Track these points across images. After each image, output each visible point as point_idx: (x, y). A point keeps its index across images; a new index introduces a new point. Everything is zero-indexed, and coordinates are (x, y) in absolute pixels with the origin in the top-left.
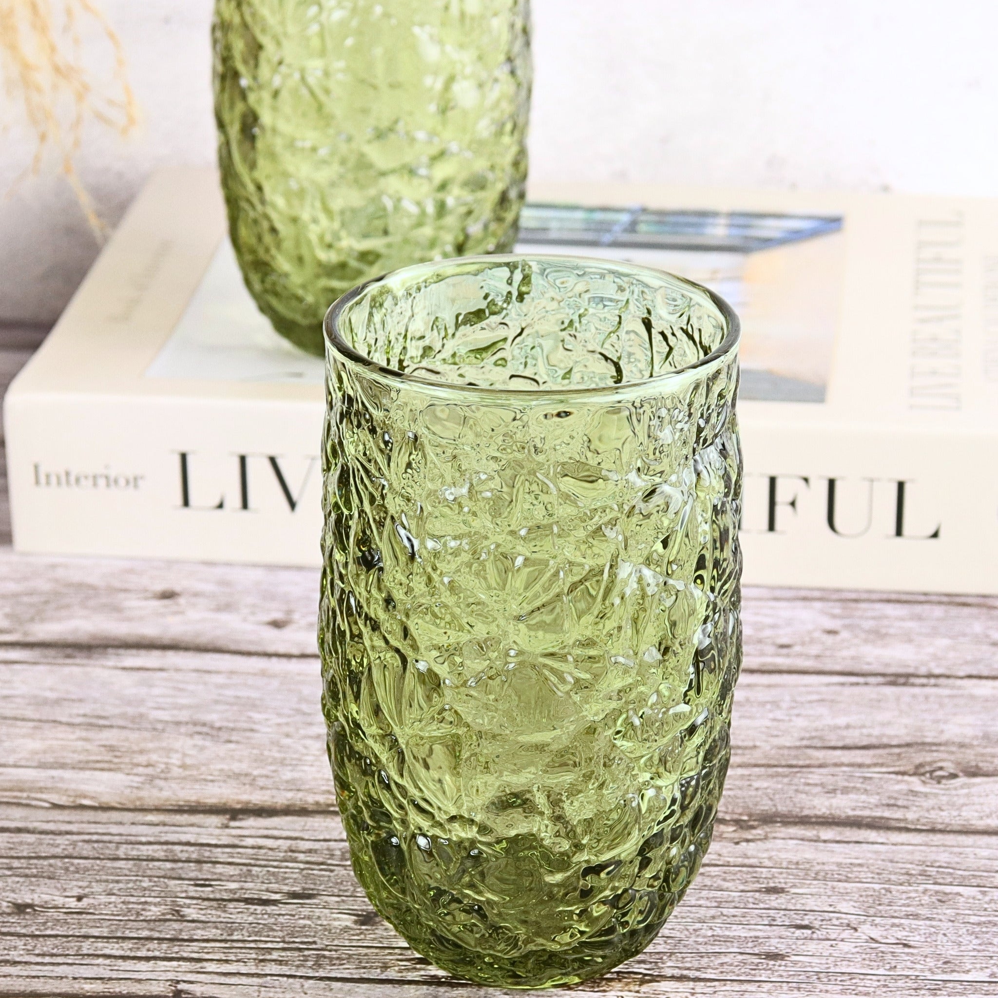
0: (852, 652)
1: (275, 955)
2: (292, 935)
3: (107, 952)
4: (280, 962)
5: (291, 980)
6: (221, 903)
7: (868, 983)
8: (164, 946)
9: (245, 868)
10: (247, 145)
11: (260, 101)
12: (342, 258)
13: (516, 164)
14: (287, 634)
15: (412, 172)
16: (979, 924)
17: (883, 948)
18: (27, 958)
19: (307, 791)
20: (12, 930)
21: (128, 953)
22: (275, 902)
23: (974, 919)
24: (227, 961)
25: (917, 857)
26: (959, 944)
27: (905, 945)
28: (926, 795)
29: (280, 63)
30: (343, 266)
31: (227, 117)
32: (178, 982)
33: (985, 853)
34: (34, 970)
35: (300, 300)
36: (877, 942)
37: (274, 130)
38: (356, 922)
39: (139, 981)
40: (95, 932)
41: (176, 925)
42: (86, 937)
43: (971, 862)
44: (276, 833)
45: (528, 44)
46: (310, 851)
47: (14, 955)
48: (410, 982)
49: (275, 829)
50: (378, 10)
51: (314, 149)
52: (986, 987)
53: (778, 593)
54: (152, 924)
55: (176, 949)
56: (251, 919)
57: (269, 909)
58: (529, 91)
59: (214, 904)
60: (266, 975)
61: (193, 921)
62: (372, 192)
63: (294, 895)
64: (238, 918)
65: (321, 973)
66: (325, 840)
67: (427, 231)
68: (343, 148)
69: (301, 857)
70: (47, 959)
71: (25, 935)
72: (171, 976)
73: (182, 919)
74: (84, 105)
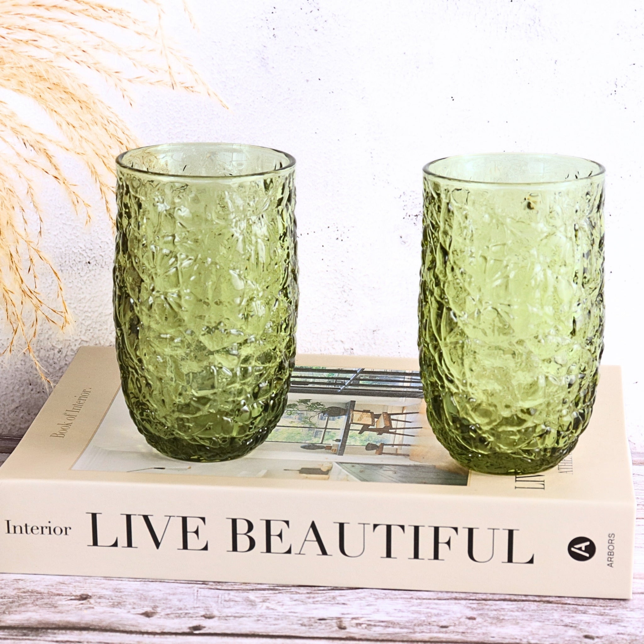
0: (483, 630)
12: (187, 401)
13: (288, 347)
14: (153, 620)
15: (228, 352)
30: (188, 405)
31: (122, 321)
35: (163, 425)
37: (149, 328)
45: (295, 279)
50: (209, 260)
51: (172, 339)
53: (440, 595)
58: (296, 306)
62: (205, 363)
67: (237, 386)
68: (189, 338)
74: (39, 312)
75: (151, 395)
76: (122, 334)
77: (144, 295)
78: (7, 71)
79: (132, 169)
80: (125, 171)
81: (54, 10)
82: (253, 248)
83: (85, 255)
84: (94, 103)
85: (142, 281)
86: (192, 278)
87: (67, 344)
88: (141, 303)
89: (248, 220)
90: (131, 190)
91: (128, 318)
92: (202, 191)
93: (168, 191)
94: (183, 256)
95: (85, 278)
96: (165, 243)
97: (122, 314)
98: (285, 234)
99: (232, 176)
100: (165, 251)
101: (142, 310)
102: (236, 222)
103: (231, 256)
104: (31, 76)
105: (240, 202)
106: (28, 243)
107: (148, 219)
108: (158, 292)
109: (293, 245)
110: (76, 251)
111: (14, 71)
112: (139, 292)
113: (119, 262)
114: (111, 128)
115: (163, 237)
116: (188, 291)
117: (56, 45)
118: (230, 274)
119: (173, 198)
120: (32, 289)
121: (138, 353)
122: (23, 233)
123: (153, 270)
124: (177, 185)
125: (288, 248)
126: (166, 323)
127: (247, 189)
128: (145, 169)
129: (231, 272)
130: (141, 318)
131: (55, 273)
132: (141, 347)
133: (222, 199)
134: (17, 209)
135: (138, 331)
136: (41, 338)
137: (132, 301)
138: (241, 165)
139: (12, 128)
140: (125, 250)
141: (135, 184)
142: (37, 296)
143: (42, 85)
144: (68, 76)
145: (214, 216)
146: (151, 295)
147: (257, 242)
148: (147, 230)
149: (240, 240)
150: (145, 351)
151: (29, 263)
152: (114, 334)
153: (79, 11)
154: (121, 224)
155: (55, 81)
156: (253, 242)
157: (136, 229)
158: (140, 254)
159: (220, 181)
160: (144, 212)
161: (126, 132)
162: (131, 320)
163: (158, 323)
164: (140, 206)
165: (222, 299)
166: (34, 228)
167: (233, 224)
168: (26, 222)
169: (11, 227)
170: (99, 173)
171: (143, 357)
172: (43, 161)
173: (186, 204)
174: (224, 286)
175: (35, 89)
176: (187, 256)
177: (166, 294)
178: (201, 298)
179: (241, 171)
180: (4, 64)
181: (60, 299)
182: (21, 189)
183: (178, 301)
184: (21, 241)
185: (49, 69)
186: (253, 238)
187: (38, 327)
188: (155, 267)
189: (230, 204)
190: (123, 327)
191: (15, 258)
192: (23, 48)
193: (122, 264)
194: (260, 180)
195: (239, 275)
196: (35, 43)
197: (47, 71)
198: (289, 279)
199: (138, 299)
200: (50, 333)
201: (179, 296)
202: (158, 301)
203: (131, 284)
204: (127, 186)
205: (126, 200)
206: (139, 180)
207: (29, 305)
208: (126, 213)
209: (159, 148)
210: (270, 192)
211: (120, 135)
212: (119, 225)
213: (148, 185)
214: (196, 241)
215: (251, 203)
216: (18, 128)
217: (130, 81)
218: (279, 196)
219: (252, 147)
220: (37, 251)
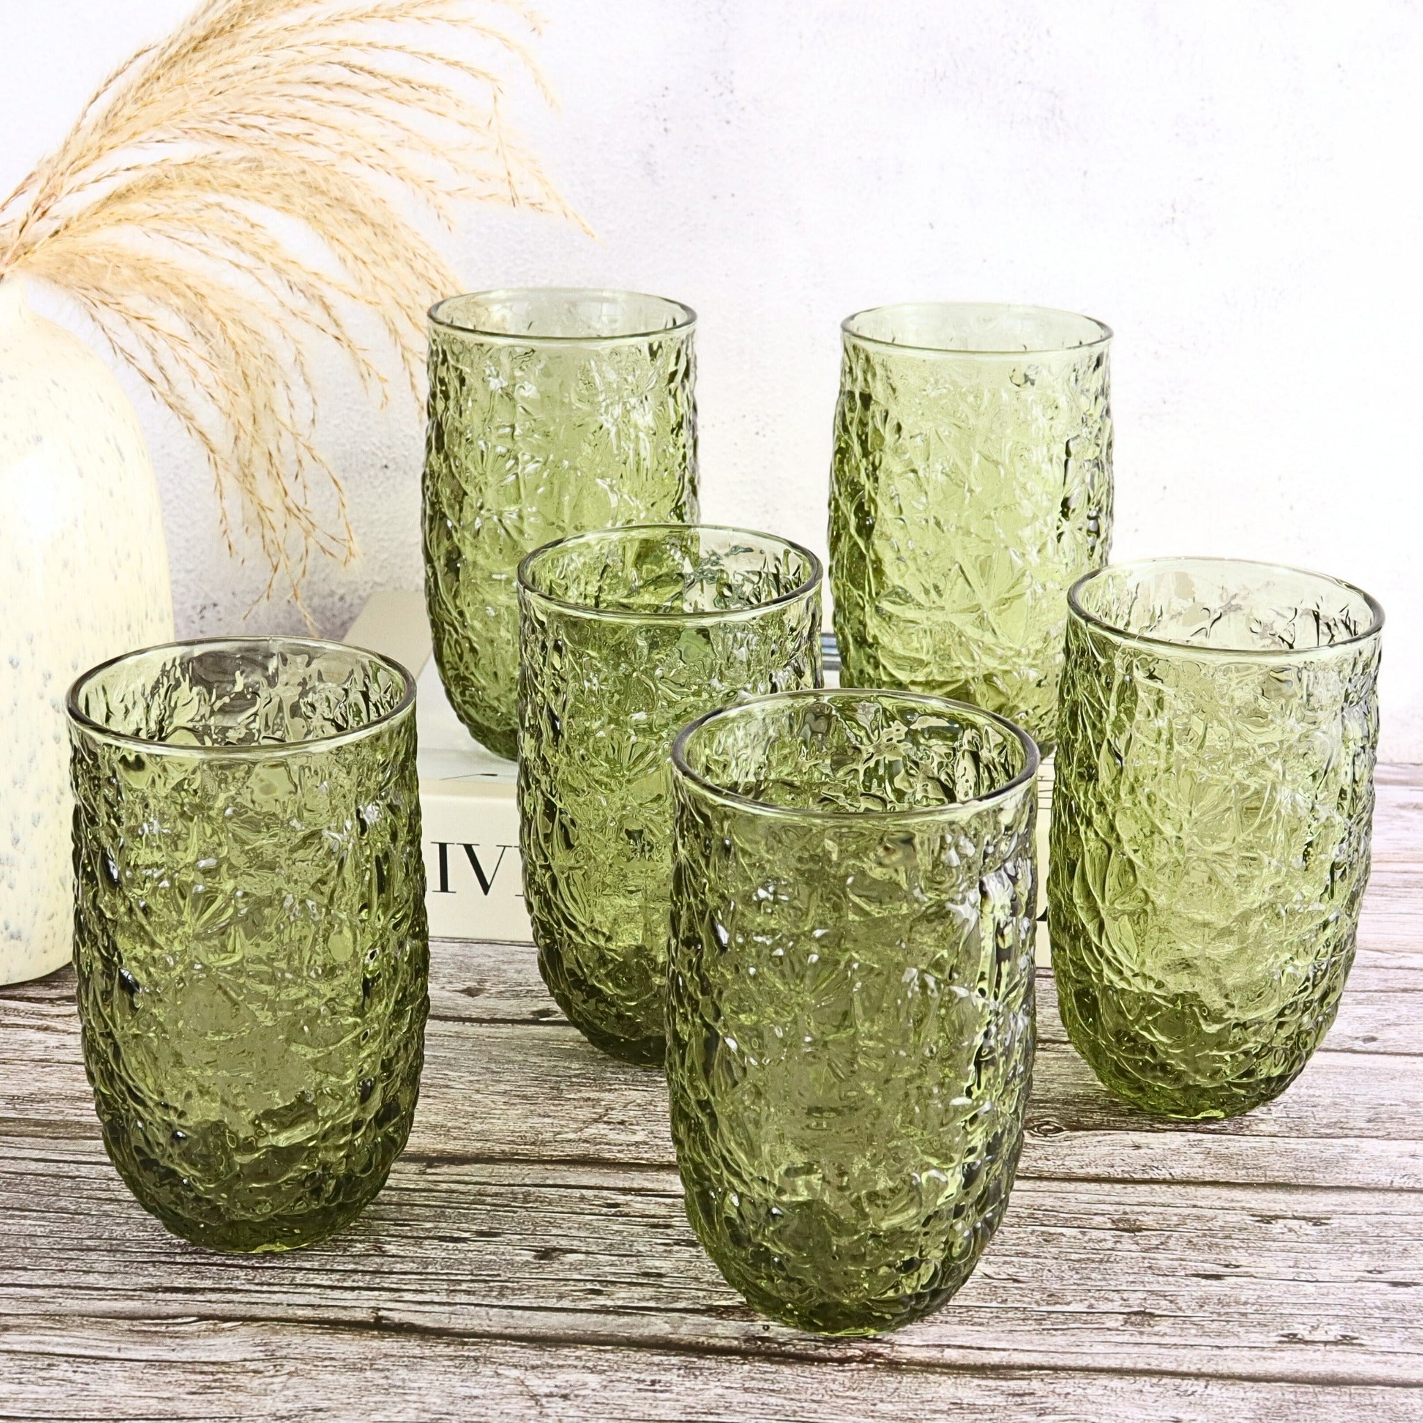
1: (464, 1286)
2: (479, 1268)
3: (317, 1282)
4: (468, 1292)
5: (478, 1308)
6: (418, 1241)
7: (982, 1315)
8: (368, 1278)
9: (439, 1210)
10: (451, 576)
11: (462, 539)
14: (479, 1001)
16: (1079, 1261)
17: (996, 1283)
18: (247, 1287)
19: (493, 1141)
20: (235, 1262)
21: (336, 1284)
22: (464, 1240)
23: (1074, 1257)
24: (422, 1291)
25: (1027, 1202)
26: (1062, 1279)
27: (1016, 1281)
28: (1034, 1147)
29: (481, 508)
31: (434, 553)
32: (379, 1309)
33: (1085, 1198)
34: (255, 1298)
35: (495, 710)
36: (990, 1277)
37: (475, 563)
38: (535, 1257)
39: (345, 1308)
40: (307, 1265)
41: (377, 1260)
42: (300, 1269)
43: (1072, 1206)
44: (467, 1178)
45: (694, 492)
46: (496, 1195)
47: (236, 1284)
48: (582, 1311)
49: (467, 1175)
50: (566, 463)
52: (1084, 1317)
54: (357, 1259)
55: (378, 1280)
56: (443, 1254)
57: (459, 1246)
59: (412, 1241)
60: (456, 1304)
61: (393, 1256)
63: (481, 1234)
64: (432, 1254)
65: (505, 1302)
66: (509, 1185)
69: (489, 1200)
70: (265, 1288)
71: (246, 1267)
72: (373, 1304)
73: (384, 1254)
74: (311, 540)
75: (476, 665)
76: (435, 574)
77: (468, 514)
78: (268, 180)
79: (451, 326)
80: (441, 329)
81: (338, 89)
82: (632, 446)
83: (380, 455)
84: (395, 227)
85: (465, 494)
86: (540, 491)
87: (353, 587)
88: (463, 528)
89: (624, 404)
90: (449, 358)
91: (443, 551)
92: (556, 358)
93: (505, 360)
94: (527, 457)
95: (380, 490)
96: (500, 437)
97: (435, 543)
98: (680, 426)
99: (599, 338)
100: (501, 449)
101: (465, 537)
102: (607, 407)
103: (598, 459)
104: (302, 187)
105: (612, 376)
106: (296, 436)
107: (474, 401)
108: (489, 510)
109: (691, 442)
110: (367, 449)
111: (278, 180)
112: (461, 510)
113: (431, 466)
114: (419, 264)
115: (498, 428)
116: (534, 509)
117: (341, 141)
118: (597, 485)
119: (512, 369)
120: (301, 505)
121: (458, 602)
122: (288, 422)
123: (481, 478)
124: (518, 350)
125: (684, 446)
126: (501, 557)
127: (624, 356)
128: (471, 327)
129: (599, 481)
130: (462, 549)
131: (335, 482)
132: (462, 593)
133: (585, 371)
134: (280, 386)
135: (458, 569)
136: (315, 579)
137: (449, 524)
138: (615, 321)
139: (273, 265)
140: (440, 448)
141: (456, 349)
142: (309, 516)
143: (318, 201)
144: (357, 186)
145: (574, 398)
146: (478, 515)
147: (637, 436)
148: (472, 418)
149: (613, 434)
150: (468, 599)
151: (296, 467)
152: (423, 574)
153: (376, 91)
154: (434, 409)
155: (339, 195)
156: (633, 437)
157: (457, 416)
158: (461, 453)
159: (584, 345)
160: (469, 390)
161: (441, 270)
162: (449, 553)
163: (488, 557)
164: (462, 382)
165: (585, 522)
166: (303, 414)
167: (603, 410)
168: (292, 405)
169: (269, 412)
170: (401, 332)
171: (465, 609)
172: (317, 314)
173: (532, 378)
174: (587, 503)
175: (308, 207)
176: (533, 457)
177: (500, 514)
178: (553, 519)
179: (614, 330)
180: (263, 169)
181: (342, 520)
182: (286, 356)
183: (518, 524)
184: (284, 433)
185: (330, 177)
186: (632, 430)
187: (309, 562)
188: (484, 474)
189: (598, 380)
190: (436, 564)
191: (276, 460)
192: (291, 146)
193: (436, 468)
194: (643, 343)
195: (611, 487)
196: (309, 138)
197: (326, 180)
198: (686, 492)
199: (459, 521)
200: (328, 571)
201: (521, 517)
202: (489, 524)
203: (449, 499)
204: (444, 352)
205: (442, 372)
206: (462, 343)
207: (295, 529)
208: (442, 391)
209: (492, 296)
210: (658, 362)
211: (432, 274)
212: (432, 412)
213: (475, 350)
214: (547, 435)
215: (630, 378)
216: (282, 265)
217: (449, 194)
218: (672, 368)
219: (631, 294)
220: (309, 448)
